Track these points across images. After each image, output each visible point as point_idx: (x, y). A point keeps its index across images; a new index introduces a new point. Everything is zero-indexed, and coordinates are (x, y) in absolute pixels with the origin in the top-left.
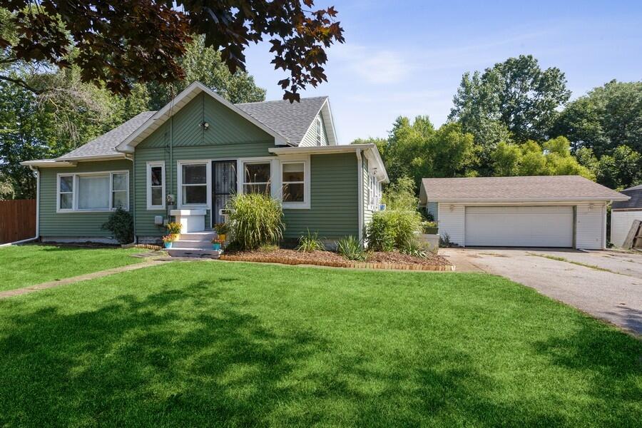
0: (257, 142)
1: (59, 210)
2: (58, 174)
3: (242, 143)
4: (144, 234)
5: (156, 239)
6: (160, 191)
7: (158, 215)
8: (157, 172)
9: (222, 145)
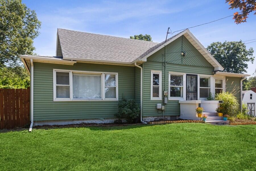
0: (206, 67)
1: (55, 99)
2: (54, 70)
3: (199, 67)
4: (147, 115)
5: (155, 117)
6: (158, 88)
7: (159, 103)
8: (156, 76)
9: (191, 66)
